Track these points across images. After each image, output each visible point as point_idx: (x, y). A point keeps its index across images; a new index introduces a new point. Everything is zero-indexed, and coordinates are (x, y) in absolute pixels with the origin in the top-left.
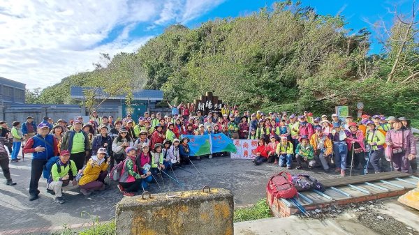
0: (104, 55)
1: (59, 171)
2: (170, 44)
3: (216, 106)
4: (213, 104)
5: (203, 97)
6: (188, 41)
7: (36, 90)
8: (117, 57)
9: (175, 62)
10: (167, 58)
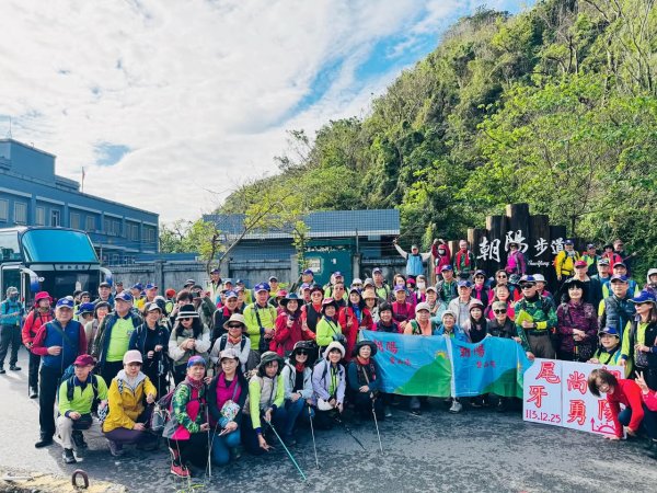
0: (296, 134)
1: (70, 396)
2: (446, 74)
3: (541, 245)
4: (531, 241)
5: (496, 220)
6: (499, 54)
7: (178, 226)
8: (323, 135)
9: (455, 123)
10: (437, 116)
